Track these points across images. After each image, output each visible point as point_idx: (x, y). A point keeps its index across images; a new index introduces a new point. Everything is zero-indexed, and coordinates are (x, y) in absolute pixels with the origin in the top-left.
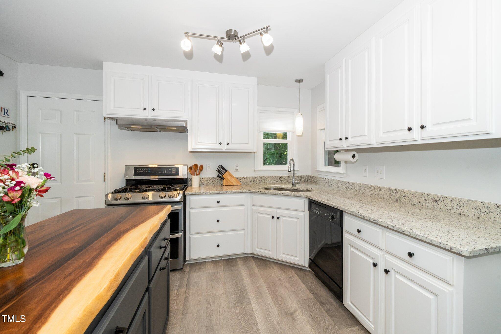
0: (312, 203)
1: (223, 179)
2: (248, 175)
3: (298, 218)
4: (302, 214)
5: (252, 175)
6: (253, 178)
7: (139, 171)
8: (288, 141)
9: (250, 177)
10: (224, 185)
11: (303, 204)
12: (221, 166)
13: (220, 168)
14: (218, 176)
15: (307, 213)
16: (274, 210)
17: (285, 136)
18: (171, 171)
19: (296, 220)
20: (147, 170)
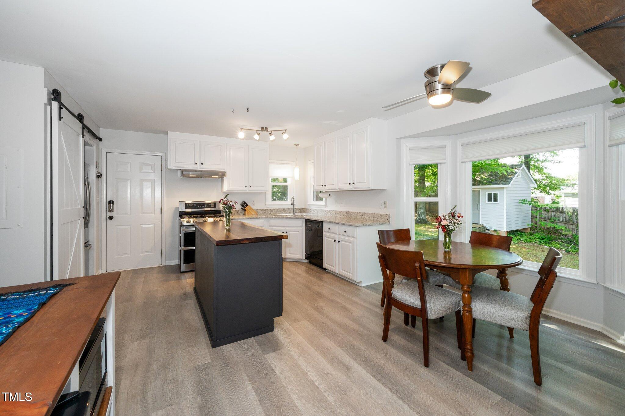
0: (307, 221)
1: (245, 210)
2: (261, 208)
3: (299, 231)
4: (301, 229)
5: (264, 208)
6: (265, 210)
7: (189, 205)
8: (289, 183)
9: (263, 209)
10: (246, 214)
11: (302, 223)
12: (244, 202)
13: (243, 203)
14: (242, 209)
15: (304, 227)
16: (284, 228)
17: (285, 180)
18: (211, 205)
19: (297, 233)
20: (194, 204)
